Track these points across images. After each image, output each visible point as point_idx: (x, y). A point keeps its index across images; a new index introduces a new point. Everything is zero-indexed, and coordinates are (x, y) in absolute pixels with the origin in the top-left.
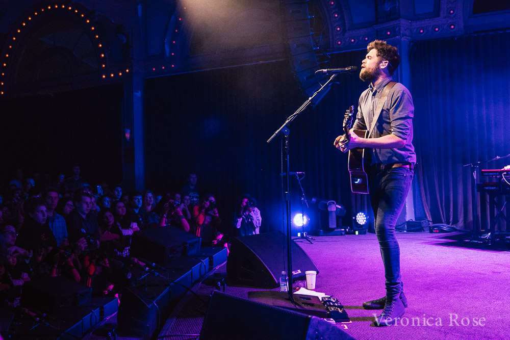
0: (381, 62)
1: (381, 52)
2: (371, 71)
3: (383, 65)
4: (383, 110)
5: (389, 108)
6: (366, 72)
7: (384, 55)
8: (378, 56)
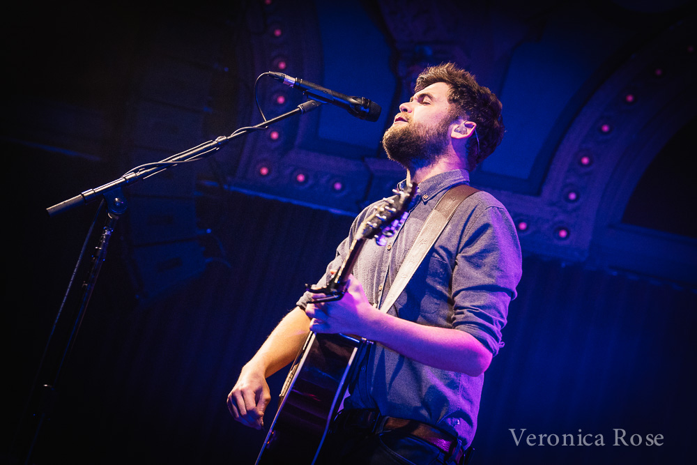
0: (455, 119)
1: (461, 93)
2: (421, 133)
3: (460, 131)
4: (433, 250)
5: (452, 249)
6: (406, 133)
7: (467, 103)
8: (452, 101)
